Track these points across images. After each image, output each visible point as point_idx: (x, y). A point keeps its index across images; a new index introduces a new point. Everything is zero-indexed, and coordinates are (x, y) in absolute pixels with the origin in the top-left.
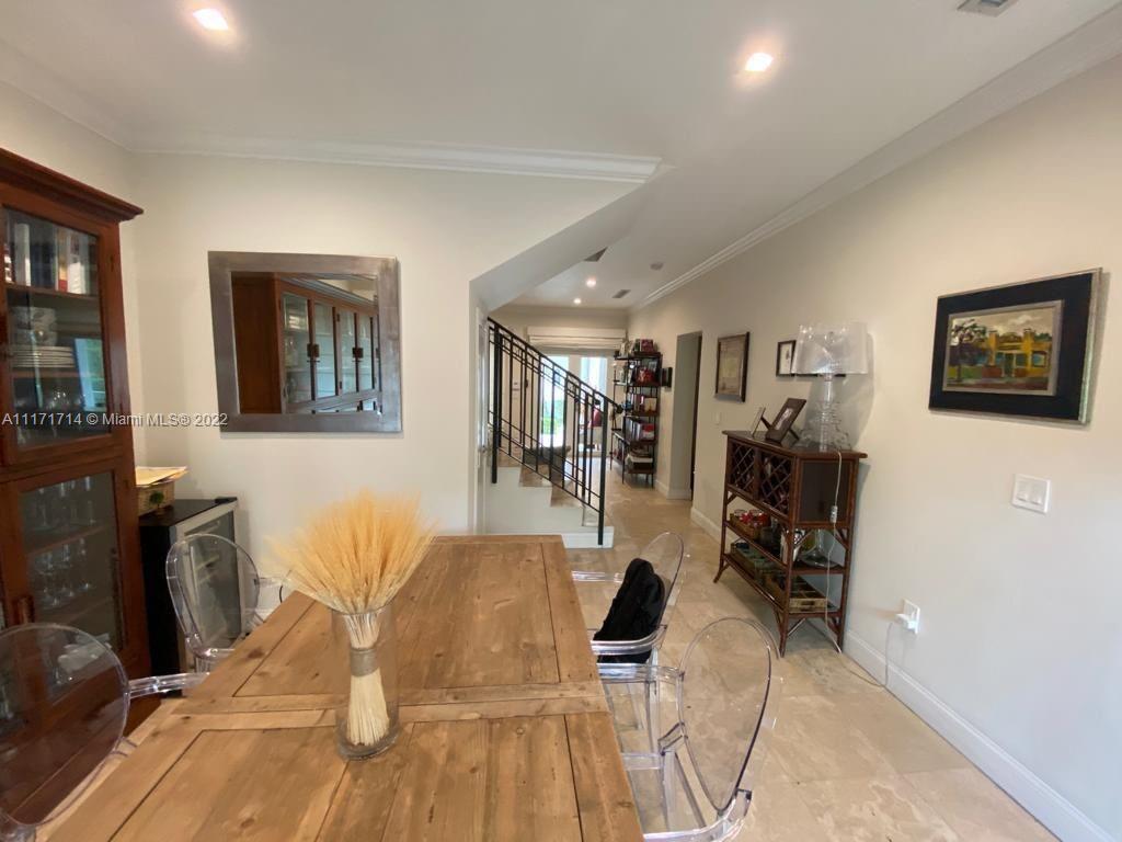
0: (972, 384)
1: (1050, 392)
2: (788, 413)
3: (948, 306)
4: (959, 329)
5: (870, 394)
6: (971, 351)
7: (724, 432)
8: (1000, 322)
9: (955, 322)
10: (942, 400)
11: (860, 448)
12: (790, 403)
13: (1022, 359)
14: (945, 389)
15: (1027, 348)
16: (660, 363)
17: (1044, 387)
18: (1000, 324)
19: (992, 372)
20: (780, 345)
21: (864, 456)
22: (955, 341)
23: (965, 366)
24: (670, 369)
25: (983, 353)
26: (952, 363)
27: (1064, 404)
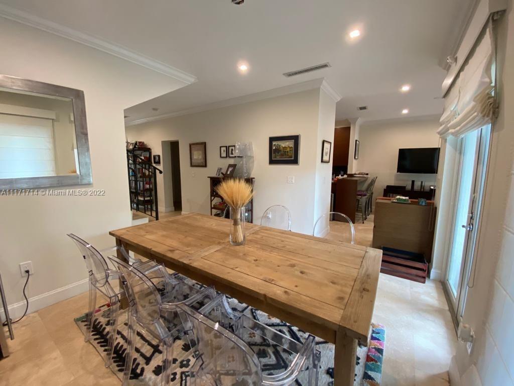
0: (278, 158)
1: (293, 159)
2: (230, 169)
3: (272, 140)
4: (275, 145)
5: (253, 162)
6: (278, 150)
7: (208, 177)
8: (283, 144)
9: (274, 143)
10: (272, 162)
11: (252, 176)
12: (230, 166)
13: (288, 152)
14: (273, 159)
15: (288, 149)
16: (150, 154)
17: (292, 158)
18: (284, 144)
19: (282, 155)
20: (221, 147)
21: (254, 178)
22: (274, 148)
23: (277, 154)
24: (159, 156)
25: (280, 151)
26: (274, 153)
27: (295, 161)
